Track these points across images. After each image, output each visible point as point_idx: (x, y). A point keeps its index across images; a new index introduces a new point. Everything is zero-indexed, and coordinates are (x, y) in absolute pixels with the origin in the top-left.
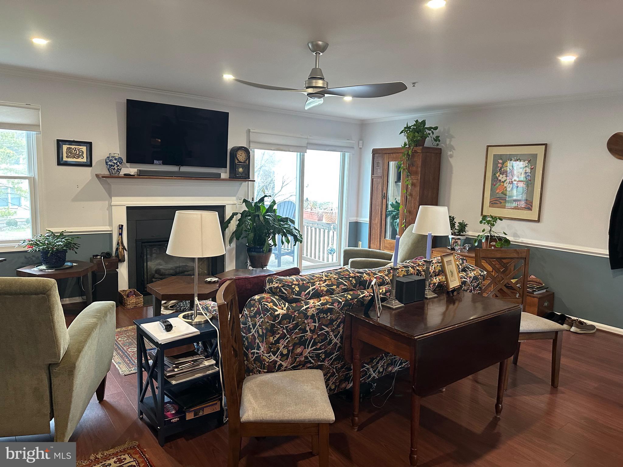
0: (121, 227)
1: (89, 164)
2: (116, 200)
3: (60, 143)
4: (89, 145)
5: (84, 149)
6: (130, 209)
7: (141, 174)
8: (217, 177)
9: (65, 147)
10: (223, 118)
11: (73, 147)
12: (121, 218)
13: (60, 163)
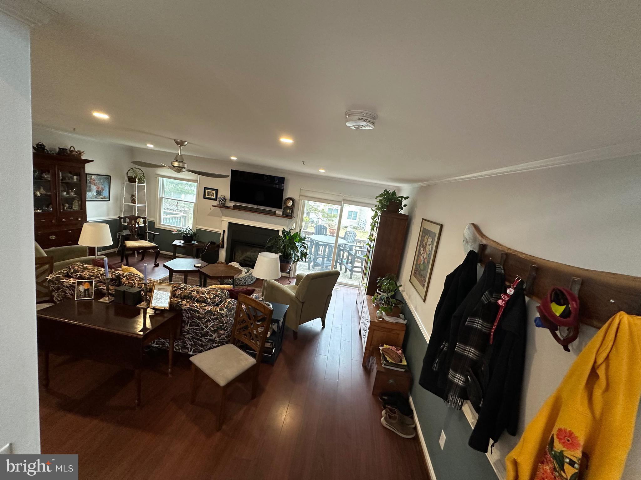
0: (224, 231)
1: (216, 199)
2: (224, 218)
3: (205, 188)
4: (217, 191)
5: (214, 192)
6: (230, 224)
7: (235, 207)
8: (274, 214)
9: (207, 191)
10: (282, 180)
11: (210, 191)
12: (226, 227)
13: (205, 198)
